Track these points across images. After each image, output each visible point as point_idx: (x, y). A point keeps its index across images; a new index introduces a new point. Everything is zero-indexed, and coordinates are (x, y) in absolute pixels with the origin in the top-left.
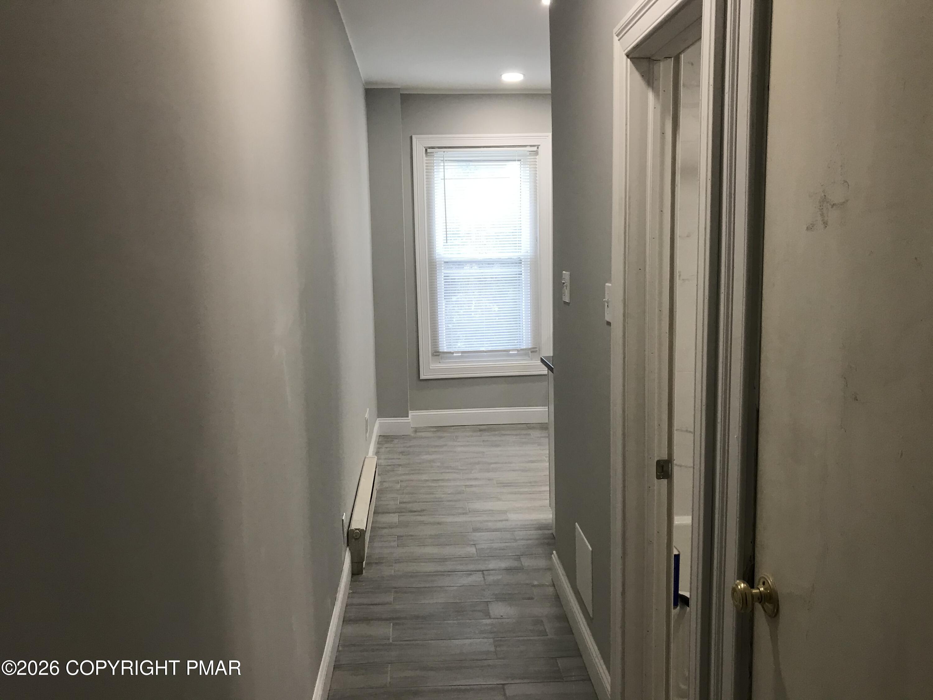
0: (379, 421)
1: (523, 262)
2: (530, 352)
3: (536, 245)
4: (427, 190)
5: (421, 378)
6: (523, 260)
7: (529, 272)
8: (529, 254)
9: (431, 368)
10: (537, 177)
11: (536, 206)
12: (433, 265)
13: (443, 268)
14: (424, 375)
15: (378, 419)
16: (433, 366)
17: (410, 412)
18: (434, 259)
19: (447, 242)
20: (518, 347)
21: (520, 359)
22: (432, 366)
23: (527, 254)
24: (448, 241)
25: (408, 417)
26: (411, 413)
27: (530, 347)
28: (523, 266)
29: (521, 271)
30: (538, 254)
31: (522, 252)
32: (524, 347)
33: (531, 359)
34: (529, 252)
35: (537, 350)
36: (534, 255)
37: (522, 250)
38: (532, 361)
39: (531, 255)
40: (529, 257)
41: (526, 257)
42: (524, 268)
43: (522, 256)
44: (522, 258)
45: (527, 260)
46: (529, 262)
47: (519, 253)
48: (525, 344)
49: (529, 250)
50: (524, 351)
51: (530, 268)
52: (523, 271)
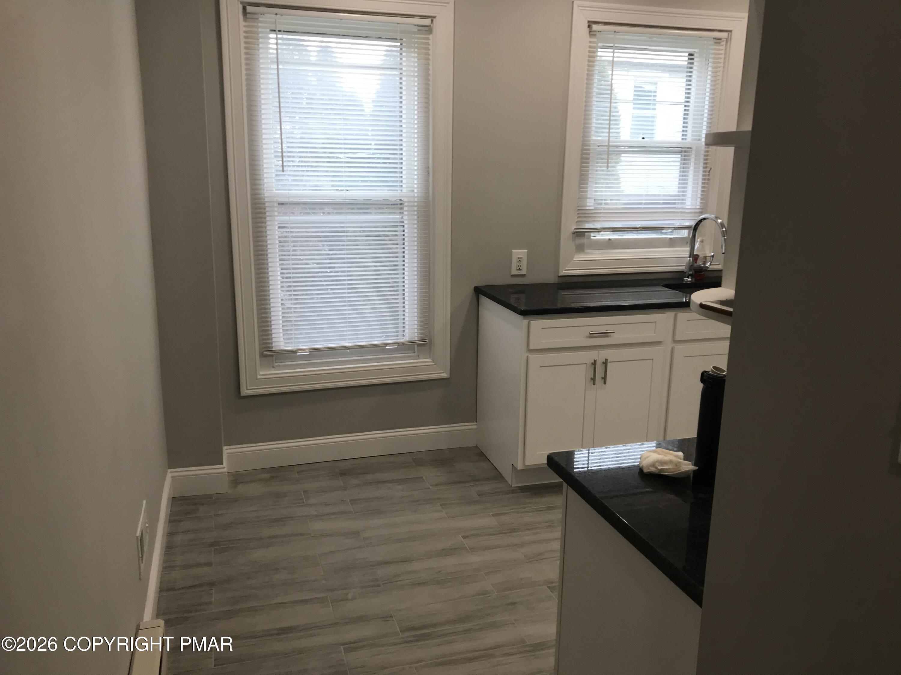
0: (171, 474)
1: (406, 206)
2: (416, 346)
3: (427, 181)
4: (247, 80)
5: (242, 395)
6: (406, 204)
7: (416, 224)
8: (416, 195)
9: (259, 377)
10: (429, 69)
11: (427, 117)
12: (260, 208)
13: (276, 214)
14: (247, 390)
15: (170, 470)
16: (263, 373)
17: (225, 448)
18: (260, 199)
19: (283, 171)
20: (400, 340)
21: (401, 357)
22: (261, 373)
23: (411, 194)
24: (285, 169)
25: (222, 464)
26: (227, 451)
27: (416, 339)
28: (406, 213)
29: (403, 222)
30: (431, 194)
31: (404, 190)
32: (407, 339)
33: (418, 357)
34: (416, 191)
35: (427, 343)
36: (424, 196)
37: (404, 188)
38: (419, 359)
39: (419, 196)
40: (416, 200)
41: (412, 200)
42: (407, 217)
43: (404, 197)
44: (405, 200)
45: (412, 204)
46: (416, 206)
47: (399, 191)
48: (408, 334)
49: (416, 188)
50: (407, 345)
51: (418, 217)
52: (406, 222)
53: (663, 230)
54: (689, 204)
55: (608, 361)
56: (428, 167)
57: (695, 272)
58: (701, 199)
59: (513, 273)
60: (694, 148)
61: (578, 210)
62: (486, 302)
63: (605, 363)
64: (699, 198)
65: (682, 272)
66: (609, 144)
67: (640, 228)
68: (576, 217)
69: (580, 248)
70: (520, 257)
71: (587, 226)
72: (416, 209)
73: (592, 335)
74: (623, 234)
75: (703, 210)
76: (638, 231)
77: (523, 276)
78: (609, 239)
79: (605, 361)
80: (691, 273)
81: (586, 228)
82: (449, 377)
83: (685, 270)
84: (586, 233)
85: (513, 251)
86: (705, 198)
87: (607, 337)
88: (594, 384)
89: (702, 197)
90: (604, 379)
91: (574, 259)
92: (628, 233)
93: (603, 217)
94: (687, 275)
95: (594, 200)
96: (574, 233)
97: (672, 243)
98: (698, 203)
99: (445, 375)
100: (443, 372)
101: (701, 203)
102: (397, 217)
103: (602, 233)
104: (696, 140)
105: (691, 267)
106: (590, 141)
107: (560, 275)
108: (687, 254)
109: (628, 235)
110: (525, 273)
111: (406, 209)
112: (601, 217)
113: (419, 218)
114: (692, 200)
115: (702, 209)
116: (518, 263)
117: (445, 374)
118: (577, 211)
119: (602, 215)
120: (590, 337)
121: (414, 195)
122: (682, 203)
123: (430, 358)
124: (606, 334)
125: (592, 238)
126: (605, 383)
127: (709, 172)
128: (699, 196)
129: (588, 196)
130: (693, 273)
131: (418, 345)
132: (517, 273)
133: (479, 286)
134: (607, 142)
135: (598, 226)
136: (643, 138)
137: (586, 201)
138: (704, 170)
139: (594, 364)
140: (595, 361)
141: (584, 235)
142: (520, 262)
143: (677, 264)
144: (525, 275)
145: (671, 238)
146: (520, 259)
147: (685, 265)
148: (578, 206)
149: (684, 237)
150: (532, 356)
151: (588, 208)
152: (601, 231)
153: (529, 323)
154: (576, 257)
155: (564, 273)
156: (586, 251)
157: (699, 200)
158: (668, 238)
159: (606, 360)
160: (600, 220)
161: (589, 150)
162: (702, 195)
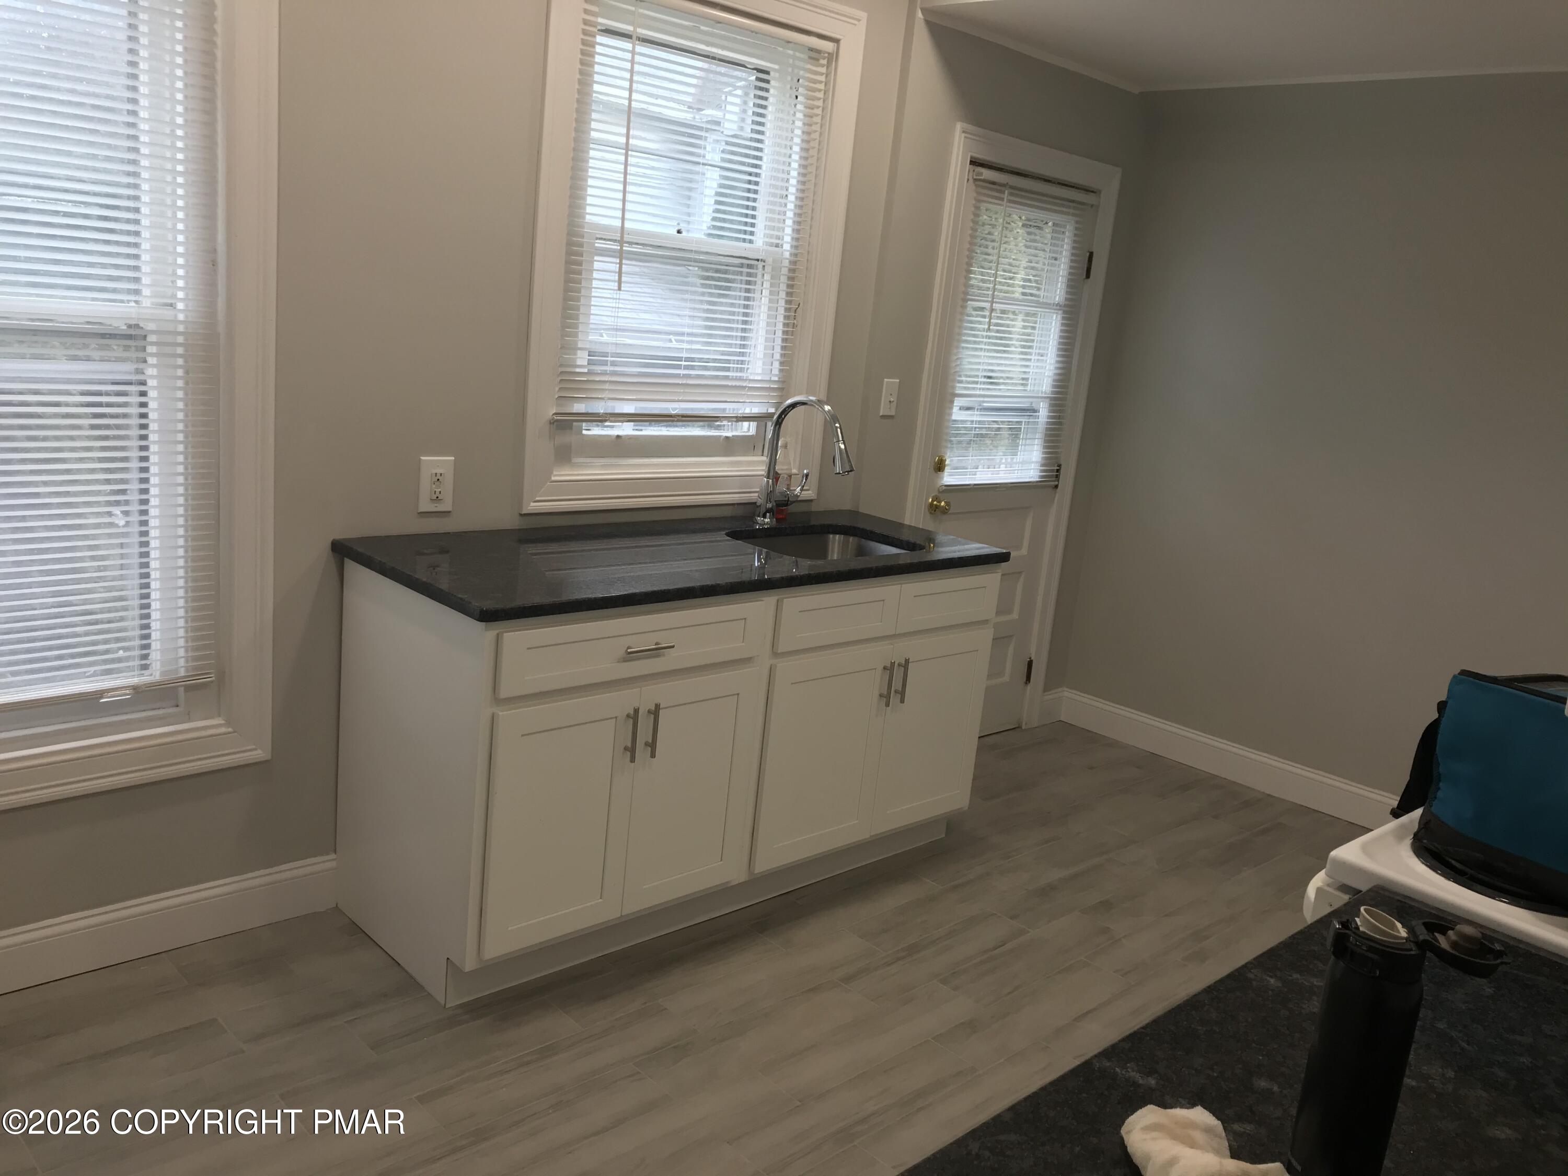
1: (154, 343)
2: (182, 689)
3: (212, 284)
6: (152, 338)
7: (180, 388)
8: (181, 317)
11: (209, 125)
20: (136, 679)
21: (140, 720)
23: (168, 313)
27: (182, 673)
28: (151, 360)
29: (143, 383)
30: (221, 315)
31: (146, 303)
32: (155, 674)
33: (188, 717)
34: (180, 306)
35: (212, 682)
36: (201, 320)
37: (146, 296)
38: (189, 720)
39: (190, 319)
40: (181, 328)
41: (170, 327)
42: (155, 370)
43: (147, 319)
44: (149, 328)
45: (170, 339)
46: (180, 345)
47: (133, 304)
48: (158, 663)
49: (181, 300)
50: (156, 690)
51: (187, 372)
52: (151, 383)
53: (717, 421)
54: (760, 371)
55: (661, 707)
56: (215, 251)
57: (777, 505)
58: (782, 363)
59: (422, 509)
60: (769, 261)
61: (562, 373)
62: (357, 574)
63: (655, 712)
64: (778, 360)
65: (751, 507)
66: (622, 236)
67: (678, 416)
68: (557, 389)
69: (564, 455)
70: (439, 471)
71: (579, 407)
72: (180, 350)
73: (631, 656)
74: (641, 426)
75: (784, 386)
76: (673, 421)
77: (446, 513)
78: (618, 437)
79: (654, 709)
80: (769, 505)
81: (574, 412)
82: (269, 757)
83: (759, 502)
84: (575, 424)
85: (423, 458)
86: (787, 361)
87: (658, 656)
88: (633, 760)
89: (783, 359)
90: (652, 746)
91: (553, 478)
92: (650, 425)
93: (609, 390)
94: (763, 510)
95: (589, 352)
96: (552, 422)
97: (730, 446)
98: (776, 371)
99: (259, 754)
100: (254, 747)
101: (781, 371)
102: (124, 370)
103: (607, 424)
104: (771, 245)
105: (769, 495)
106: (583, 227)
107: (524, 511)
108: (762, 470)
109: (652, 428)
110: (450, 509)
111: (151, 349)
112: (606, 390)
113: (190, 375)
114: (764, 364)
115: (784, 382)
116: (434, 486)
117: (259, 751)
118: (558, 376)
119: (607, 386)
120: (625, 660)
121: (176, 316)
122: (741, 370)
123: (220, 716)
124: (657, 651)
125: (584, 432)
126: (653, 755)
127: (795, 311)
128: (777, 356)
129: (580, 345)
130: (772, 506)
131: (188, 689)
132: (432, 508)
133: (344, 539)
134: (619, 231)
135: (600, 408)
136: (679, 232)
137: (575, 354)
138: (788, 306)
139: (634, 716)
140: (636, 711)
141: (571, 428)
142: (438, 483)
143: (741, 488)
144: (449, 512)
145: (727, 438)
146: (438, 477)
147: (758, 490)
148: (561, 366)
149: (749, 436)
150: (503, 714)
151: (578, 370)
152: (606, 421)
153: (498, 640)
154: (555, 473)
155: (533, 507)
156: (575, 460)
157: (776, 365)
158: (720, 436)
159: (658, 707)
160: (603, 396)
161: (581, 245)
162: (782, 355)
